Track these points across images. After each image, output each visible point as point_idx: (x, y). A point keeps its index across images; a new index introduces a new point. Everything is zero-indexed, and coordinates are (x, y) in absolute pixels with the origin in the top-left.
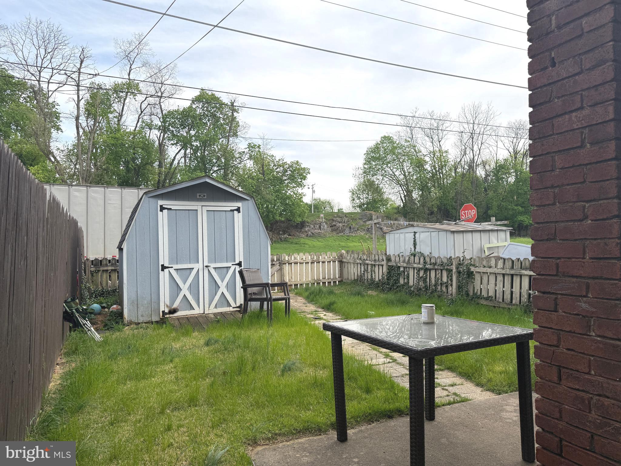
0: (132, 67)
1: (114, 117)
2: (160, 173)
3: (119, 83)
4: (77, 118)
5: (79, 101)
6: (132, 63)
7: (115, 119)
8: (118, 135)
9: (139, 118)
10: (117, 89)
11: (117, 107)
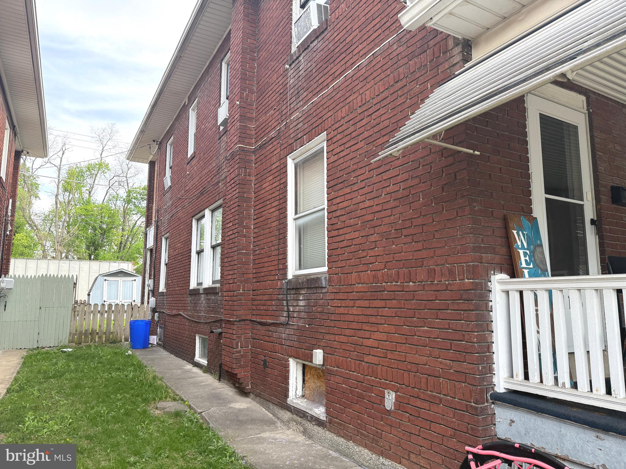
0: (104, 149)
1: (86, 190)
2: (122, 236)
3: (92, 163)
4: (57, 196)
5: (59, 182)
6: (104, 146)
7: (87, 191)
8: (89, 208)
9: (107, 192)
10: (90, 168)
11: (90, 181)
